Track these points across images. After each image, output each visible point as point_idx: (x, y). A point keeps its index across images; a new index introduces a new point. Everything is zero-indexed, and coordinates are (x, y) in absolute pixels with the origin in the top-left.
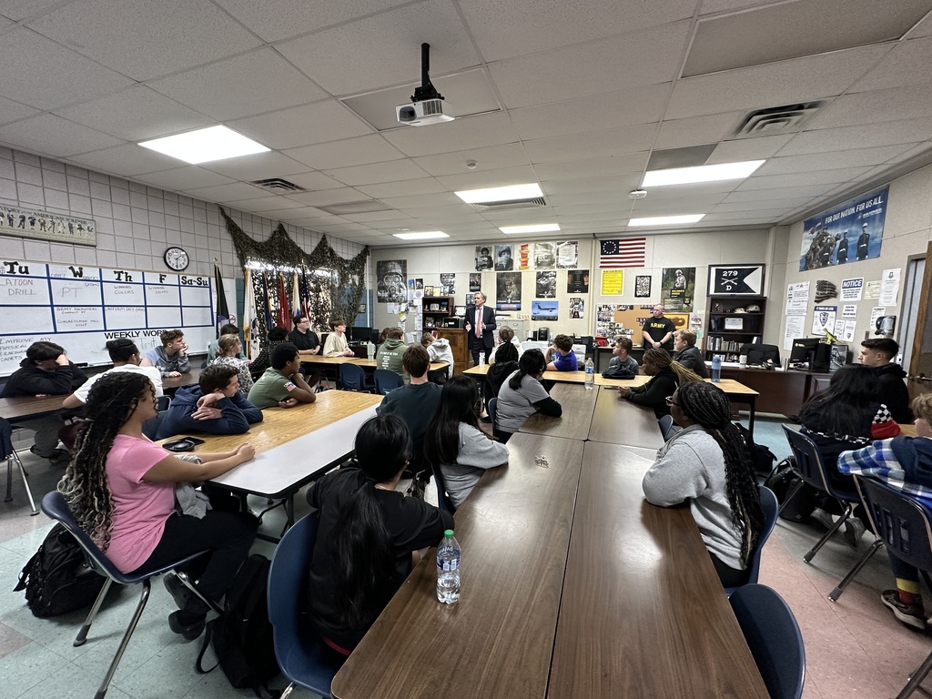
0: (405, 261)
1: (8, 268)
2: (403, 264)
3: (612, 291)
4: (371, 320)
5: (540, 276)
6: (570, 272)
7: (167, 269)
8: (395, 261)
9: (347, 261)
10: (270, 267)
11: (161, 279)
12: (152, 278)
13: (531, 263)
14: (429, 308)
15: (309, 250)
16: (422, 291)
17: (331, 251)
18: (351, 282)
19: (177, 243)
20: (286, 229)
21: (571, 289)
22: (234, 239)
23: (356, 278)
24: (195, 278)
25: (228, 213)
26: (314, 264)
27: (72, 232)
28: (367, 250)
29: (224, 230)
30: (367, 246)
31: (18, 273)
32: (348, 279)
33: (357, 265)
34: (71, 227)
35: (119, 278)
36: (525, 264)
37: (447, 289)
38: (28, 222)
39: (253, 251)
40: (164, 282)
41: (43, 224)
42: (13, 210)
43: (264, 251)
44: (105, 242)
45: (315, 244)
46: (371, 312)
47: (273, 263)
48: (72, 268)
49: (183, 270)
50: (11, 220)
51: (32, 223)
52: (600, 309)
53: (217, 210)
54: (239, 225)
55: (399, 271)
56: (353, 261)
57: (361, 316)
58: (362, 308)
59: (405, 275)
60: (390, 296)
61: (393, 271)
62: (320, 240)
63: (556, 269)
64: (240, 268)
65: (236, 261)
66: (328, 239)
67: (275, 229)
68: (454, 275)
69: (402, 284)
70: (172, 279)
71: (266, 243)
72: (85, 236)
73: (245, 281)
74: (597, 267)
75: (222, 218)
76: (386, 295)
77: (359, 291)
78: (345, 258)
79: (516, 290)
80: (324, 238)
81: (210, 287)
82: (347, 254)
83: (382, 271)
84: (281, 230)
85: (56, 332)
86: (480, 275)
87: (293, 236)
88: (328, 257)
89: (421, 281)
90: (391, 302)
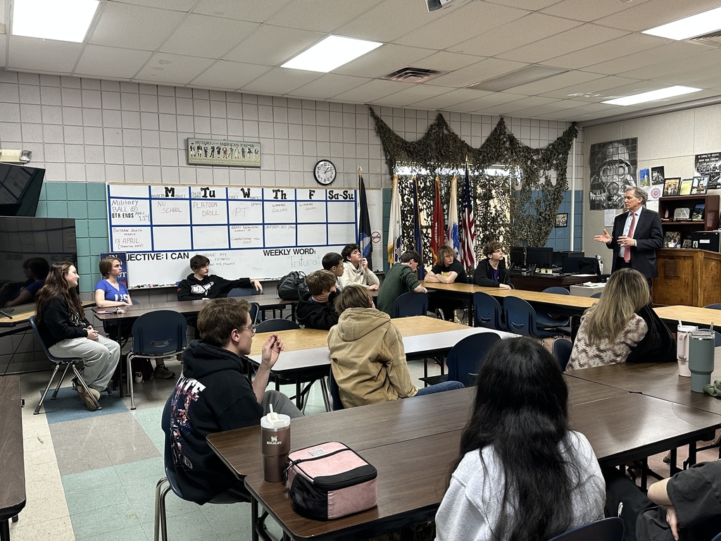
0: (635, 141)
1: (203, 192)
2: (632, 145)
4: (578, 237)
7: (316, 184)
8: (619, 142)
9: (537, 151)
10: (424, 172)
11: (311, 195)
12: (304, 194)
14: (671, 215)
15: (476, 142)
16: (660, 187)
17: (512, 139)
18: (542, 181)
19: (326, 155)
20: (446, 118)
22: (384, 143)
23: (553, 175)
24: (341, 192)
25: (377, 113)
26: (484, 161)
27: (244, 156)
28: (573, 129)
29: (373, 133)
30: (574, 123)
31: (209, 197)
32: (538, 177)
33: (556, 154)
34: (243, 152)
35: (276, 197)
37: (705, 182)
38: (216, 151)
39: (404, 154)
40: (313, 198)
41: (225, 152)
42: (208, 143)
43: (416, 153)
44: (267, 163)
45: (487, 132)
46: (579, 226)
47: (426, 166)
48: (242, 190)
49: (331, 183)
50: (206, 151)
51: (219, 153)
53: (367, 112)
54: (390, 125)
55: (625, 157)
56: (547, 149)
57: (560, 231)
58: (561, 219)
59: (634, 163)
60: (609, 198)
61: (615, 158)
62: (494, 126)
64: (388, 177)
65: (385, 168)
66: (507, 123)
67: (432, 122)
68: (720, 155)
69: (629, 177)
70: (320, 194)
71: (419, 142)
72: (252, 159)
73: (392, 191)
75: (371, 119)
76: (603, 197)
77: (557, 194)
78: (534, 146)
80: (501, 123)
81: (356, 201)
82: (537, 140)
83: (598, 159)
84: (440, 121)
85: (230, 249)
87: (455, 128)
88: (507, 149)
89: (660, 170)
90: (610, 207)
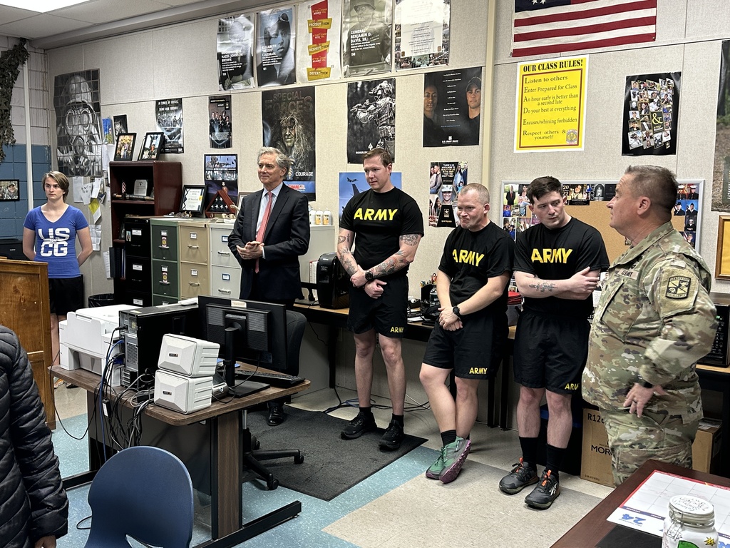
0: (96, 74)
3: (551, 134)
5: (357, 96)
6: (429, 76)
13: (334, 57)
21: (434, 135)
28: (21, 50)
30: (23, 40)
36: (319, 62)
52: (510, 197)
55: (87, 97)
59: (97, 107)
60: (76, 160)
61: (79, 100)
63: (394, 72)
68: (179, 103)
69: (93, 130)
74: (505, 57)
76: (70, 157)
79: (303, 140)
83: (62, 100)
86: (227, 100)
90: (78, 174)
